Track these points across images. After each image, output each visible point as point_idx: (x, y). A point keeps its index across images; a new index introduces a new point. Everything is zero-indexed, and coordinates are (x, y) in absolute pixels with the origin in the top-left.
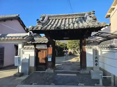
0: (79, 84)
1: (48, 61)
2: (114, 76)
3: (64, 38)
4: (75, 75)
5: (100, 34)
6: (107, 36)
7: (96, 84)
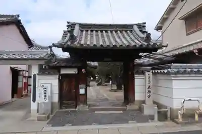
0: (130, 122)
1: (80, 93)
2: (171, 108)
3: (105, 59)
4: (121, 112)
5: (152, 55)
6: (161, 58)
7: (150, 121)
